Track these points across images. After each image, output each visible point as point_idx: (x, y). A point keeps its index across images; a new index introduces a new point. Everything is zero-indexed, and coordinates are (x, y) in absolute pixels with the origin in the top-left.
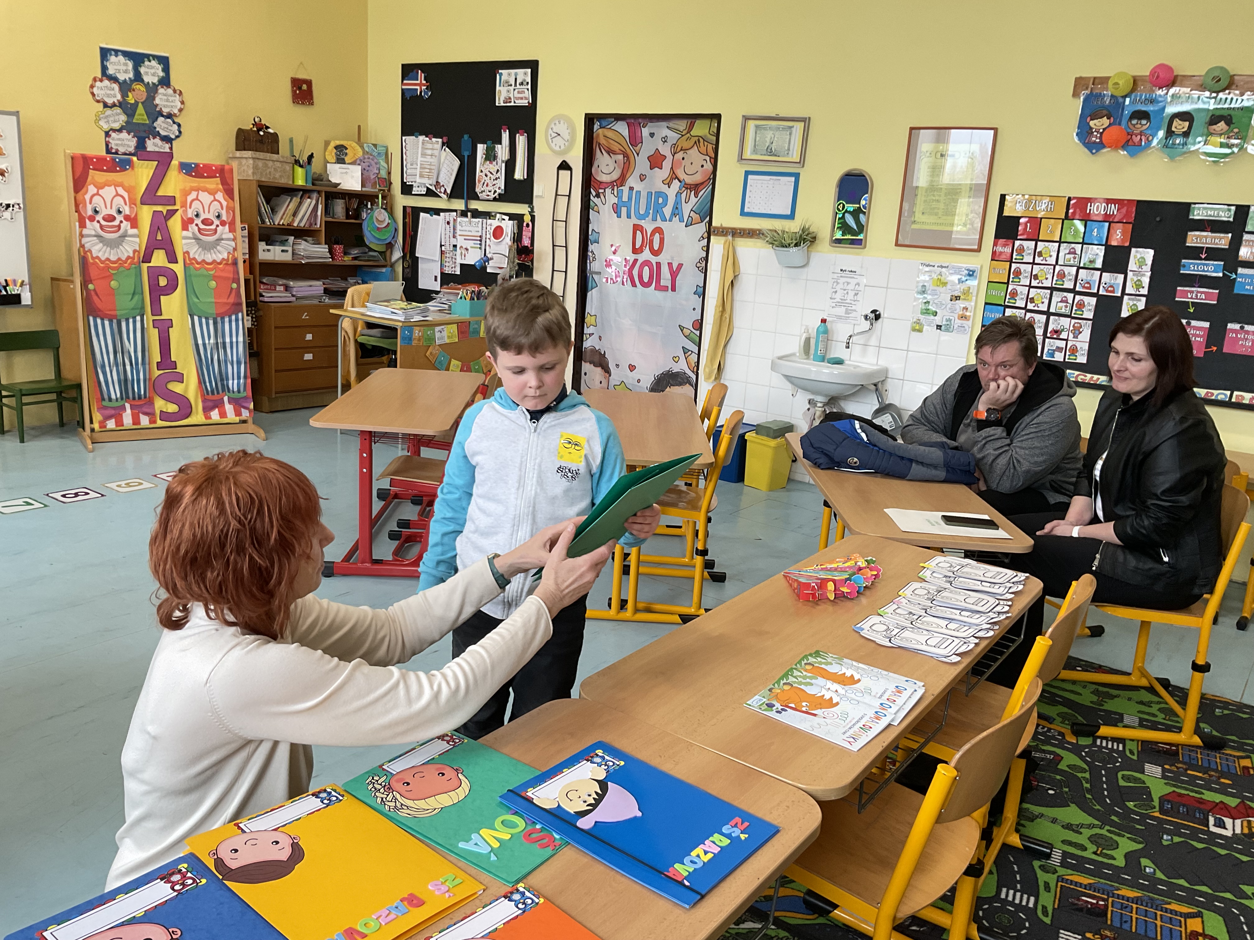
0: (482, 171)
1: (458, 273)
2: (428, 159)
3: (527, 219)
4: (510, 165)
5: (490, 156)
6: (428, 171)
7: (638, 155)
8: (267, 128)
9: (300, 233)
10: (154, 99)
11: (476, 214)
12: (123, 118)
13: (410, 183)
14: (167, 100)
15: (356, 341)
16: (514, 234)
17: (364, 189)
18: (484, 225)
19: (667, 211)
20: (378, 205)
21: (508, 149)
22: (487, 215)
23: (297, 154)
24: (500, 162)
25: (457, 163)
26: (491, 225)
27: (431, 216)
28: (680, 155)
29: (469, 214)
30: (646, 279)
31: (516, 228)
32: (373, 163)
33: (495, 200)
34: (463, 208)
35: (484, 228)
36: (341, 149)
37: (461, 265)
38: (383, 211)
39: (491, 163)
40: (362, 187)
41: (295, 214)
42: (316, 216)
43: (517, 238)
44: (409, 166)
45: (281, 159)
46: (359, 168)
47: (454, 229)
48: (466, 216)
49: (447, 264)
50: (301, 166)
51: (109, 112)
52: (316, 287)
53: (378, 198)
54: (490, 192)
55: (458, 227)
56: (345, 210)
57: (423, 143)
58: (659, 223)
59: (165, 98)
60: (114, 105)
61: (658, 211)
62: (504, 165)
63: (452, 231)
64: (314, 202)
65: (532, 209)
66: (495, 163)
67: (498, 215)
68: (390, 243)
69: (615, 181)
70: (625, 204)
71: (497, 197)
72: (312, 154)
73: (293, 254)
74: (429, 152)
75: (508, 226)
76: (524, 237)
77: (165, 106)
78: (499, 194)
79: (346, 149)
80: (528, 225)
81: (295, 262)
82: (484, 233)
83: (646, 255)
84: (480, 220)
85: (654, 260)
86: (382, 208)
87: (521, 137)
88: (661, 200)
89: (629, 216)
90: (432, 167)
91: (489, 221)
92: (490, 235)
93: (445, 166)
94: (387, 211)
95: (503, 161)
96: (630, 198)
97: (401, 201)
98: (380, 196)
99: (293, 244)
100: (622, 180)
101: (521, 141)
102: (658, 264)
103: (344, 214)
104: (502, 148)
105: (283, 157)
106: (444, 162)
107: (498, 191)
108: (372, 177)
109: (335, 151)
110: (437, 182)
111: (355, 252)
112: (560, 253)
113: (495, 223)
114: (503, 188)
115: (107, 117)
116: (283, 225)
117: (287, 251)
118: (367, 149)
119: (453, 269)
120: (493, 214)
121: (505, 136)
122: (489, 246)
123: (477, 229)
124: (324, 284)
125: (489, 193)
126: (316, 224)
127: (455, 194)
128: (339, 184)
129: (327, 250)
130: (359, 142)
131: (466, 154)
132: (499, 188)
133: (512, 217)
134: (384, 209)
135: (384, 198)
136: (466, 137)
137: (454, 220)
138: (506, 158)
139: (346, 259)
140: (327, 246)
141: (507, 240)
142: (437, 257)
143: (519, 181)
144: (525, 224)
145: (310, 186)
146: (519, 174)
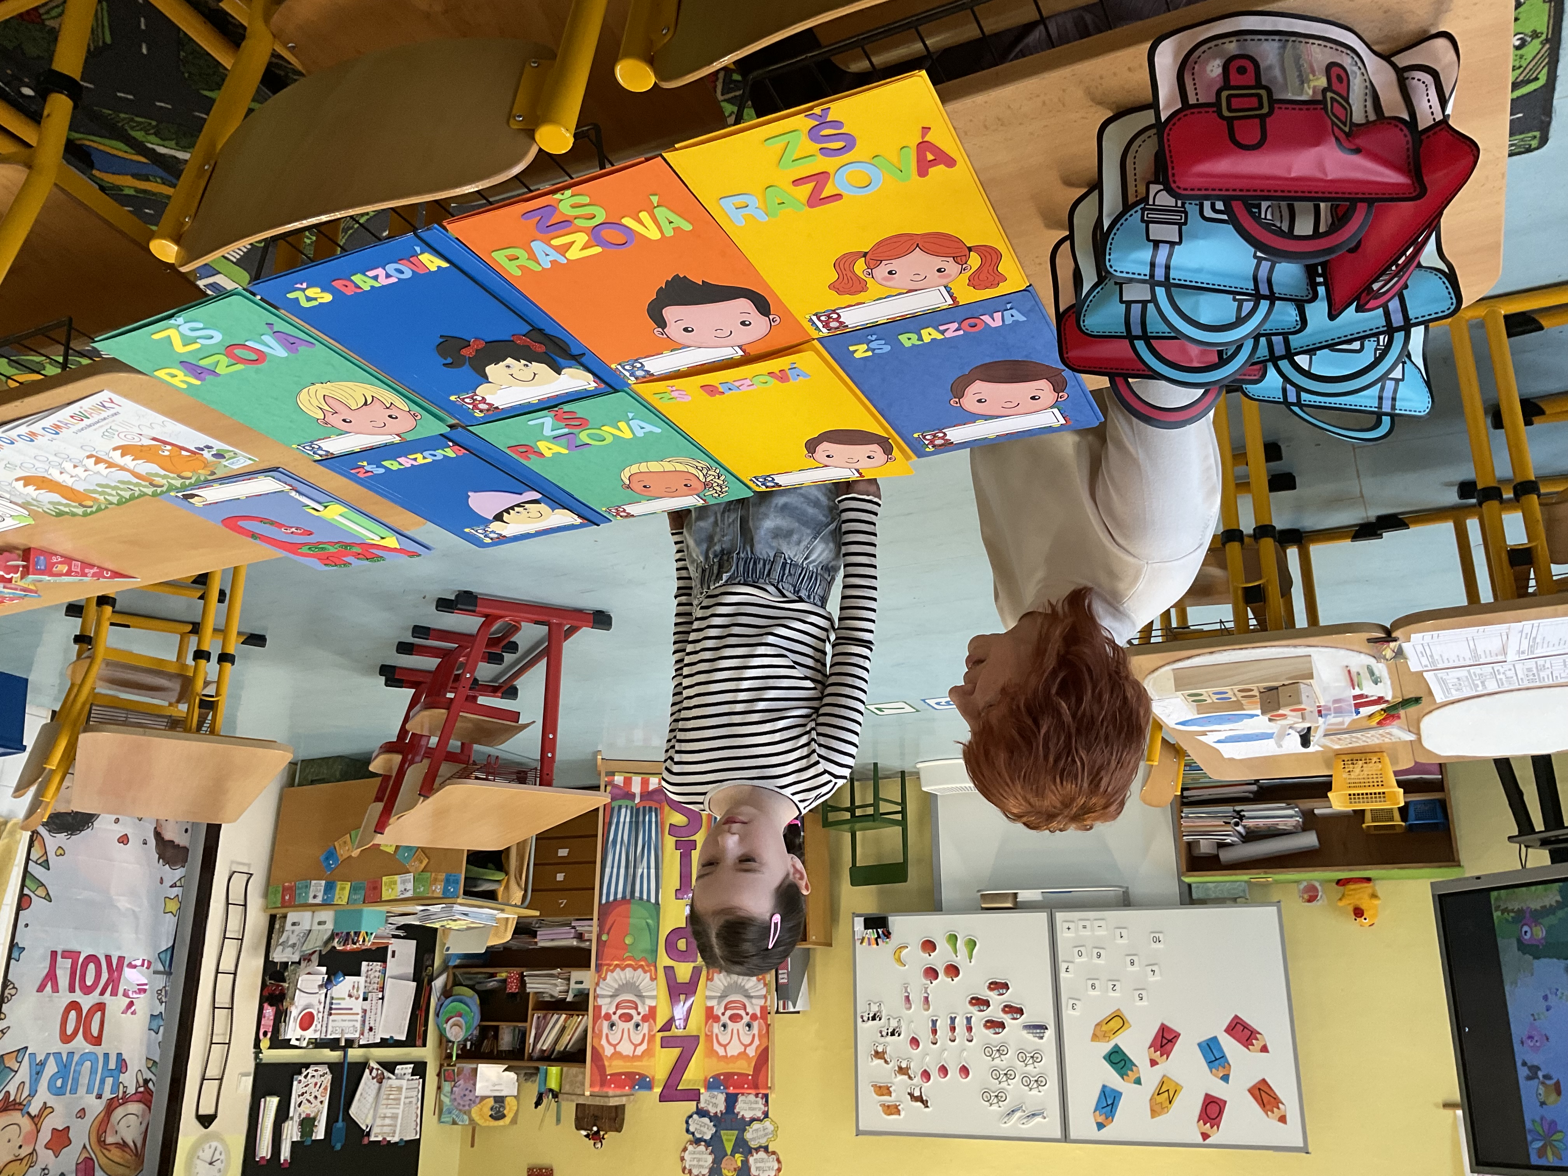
0: (321, 1102)
1: (364, 964)
2: (389, 1112)
3: (265, 1043)
4: (282, 1115)
5: (307, 1124)
6: (391, 1097)
7: (85, 1147)
8: (587, 1136)
9: (557, 1005)
10: (714, 1162)
11: (333, 1044)
12: (748, 1135)
13: (414, 1077)
14: (699, 1160)
15: (507, 873)
16: (285, 1021)
17: (474, 1066)
18: (324, 1029)
19: (51, 1068)
20: (458, 1046)
21: (284, 1137)
22: (318, 1044)
23: (554, 1104)
24: (296, 1118)
25: (353, 1112)
26: (315, 1031)
27: (392, 1037)
28: (24, 1152)
29: (343, 1044)
30: (91, 967)
31: (282, 1030)
32: (459, 1101)
33: (307, 1066)
34: (351, 1052)
35: (324, 1026)
36: (498, 1115)
37: (359, 975)
38: (452, 1039)
39: (308, 1115)
40: (476, 1069)
41: (563, 1029)
42: (537, 1028)
43: (281, 1016)
44: (414, 1100)
45: (574, 1097)
46: (478, 1092)
47: (364, 1022)
48: (347, 1040)
49: (377, 974)
50: (551, 1090)
51: (763, 1142)
52: (545, 940)
53: (458, 1056)
54: (313, 1076)
55: (358, 1025)
56: (500, 1037)
57: (394, 1132)
58: (64, 1049)
59: (701, 1163)
60: (757, 1150)
61: (64, 1068)
62: (291, 1114)
63: (367, 1019)
64: (539, 1046)
65: (257, 1057)
66: (303, 1116)
67: (304, 1044)
68: (447, 998)
69: (121, 1105)
70: (111, 1073)
71: (304, 1070)
72: (536, 1107)
73: (569, 979)
74: (388, 1121)
75: (292, 1031)
76: (272, 1018)
77: (702, 1153)
78: (300, 1073)
79: (491, 1116)
80: (265, 1034)
81: (566, 970)
82: (325, 1019)
83: (87, 1002)
84: (329, 1037)
85: (78, 996)
86: (453, 1042)
87: (264, 1155)
88: (59, 1083)
89: (106, 1056)
90: (385, 1102)
91: (317, 1036)
92: (318, 1017)
93: (368, 1106)
94: (447, 1038)
95: (292, 1118)
96: (102, 1082)
97: (428, 1053)
98: (454, 1058)
99: (567, 992)
100: (111, 1107)
101: (264, 1150)
102: (72, 989)
103: (501, 1032)
104: (291, 1138)
105: (572, 1101)
106: (369, 1110)
107: (301, 1078)
108: (461, 1082)
109: (505, 1112)
110: (381, 1083)
111: (492, 984)
112: (223, 999)
113: (310, 1034)
114: (295, 1083)
115: (766, 1135)
116: (578, 1015)
117: (577, 983)
118: (466, 1117)
119: (370, 967)
120: (311, 1046)
121: (285, 1153)
122: (320, 1003)
123: (335, 1024)
124: (536, 943)
125: (315, 1073)
126: (539, 1018)
127: (360, 1068)
128: (505, 1070)
129: (528, 985)
130: (474, 1127)
131: (340, 1124)
132: (300, 1082)
133: (286, 1044)
134: (450, 1041)
135: (450, 1056)
136: (338, 1147)
137: (362, 1034)
138: (286, 1124)
139: (504, 975)
140: (528, 990)
141: (294, 1013)
142: (389, 983)
143: (271, 1094)
144: (269, 1035)
145: (542, 1066)
146: (272, 1103)
